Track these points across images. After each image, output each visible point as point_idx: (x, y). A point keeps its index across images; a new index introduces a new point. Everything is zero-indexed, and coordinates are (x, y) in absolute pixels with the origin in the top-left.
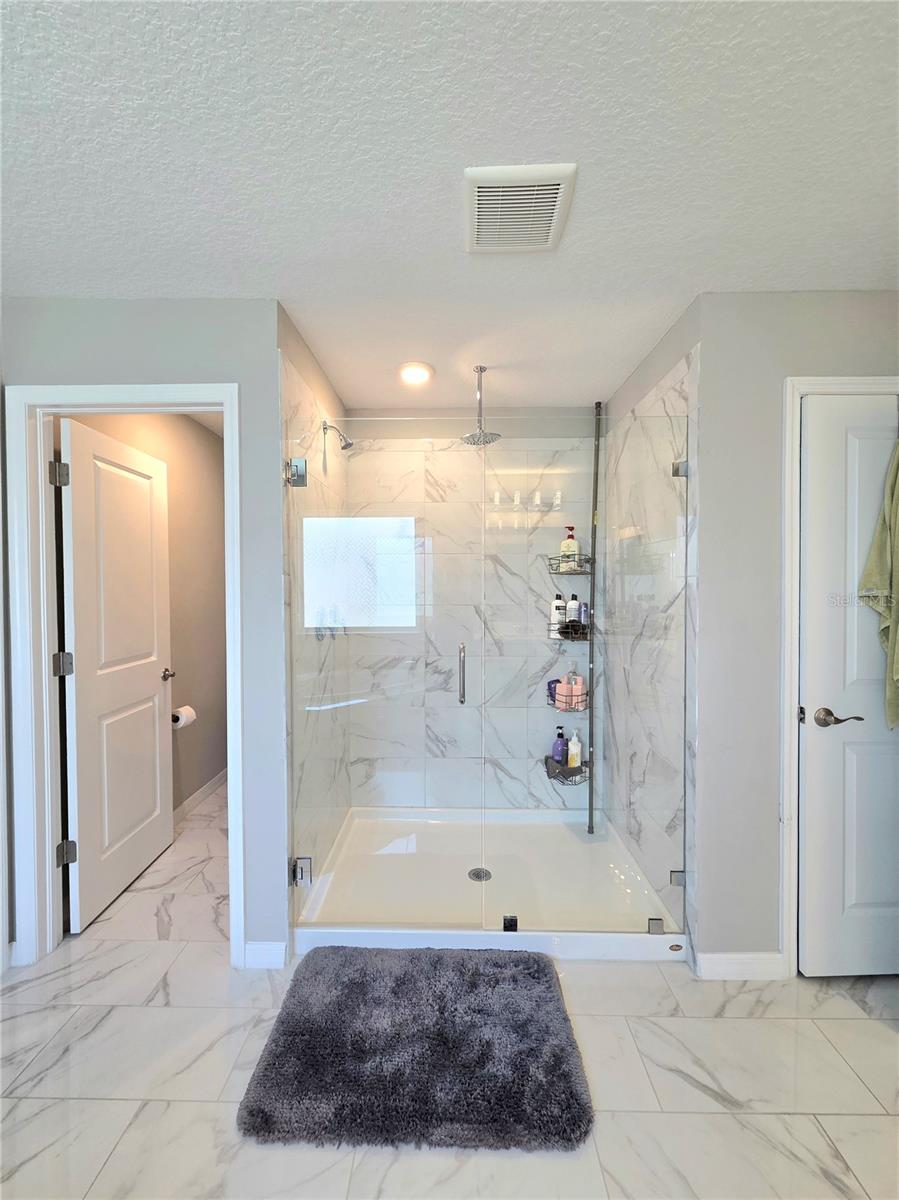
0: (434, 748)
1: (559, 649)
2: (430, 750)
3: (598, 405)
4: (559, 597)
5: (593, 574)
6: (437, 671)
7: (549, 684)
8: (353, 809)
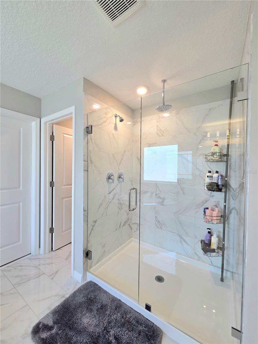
0: (158, 225)
1: (210, 195)
2: (156, 225)
3: (233, 82)
4: (210, 172)
5: (227, 162)
6: (160, 198)
7: (205, 209)
8: (132, 238)
